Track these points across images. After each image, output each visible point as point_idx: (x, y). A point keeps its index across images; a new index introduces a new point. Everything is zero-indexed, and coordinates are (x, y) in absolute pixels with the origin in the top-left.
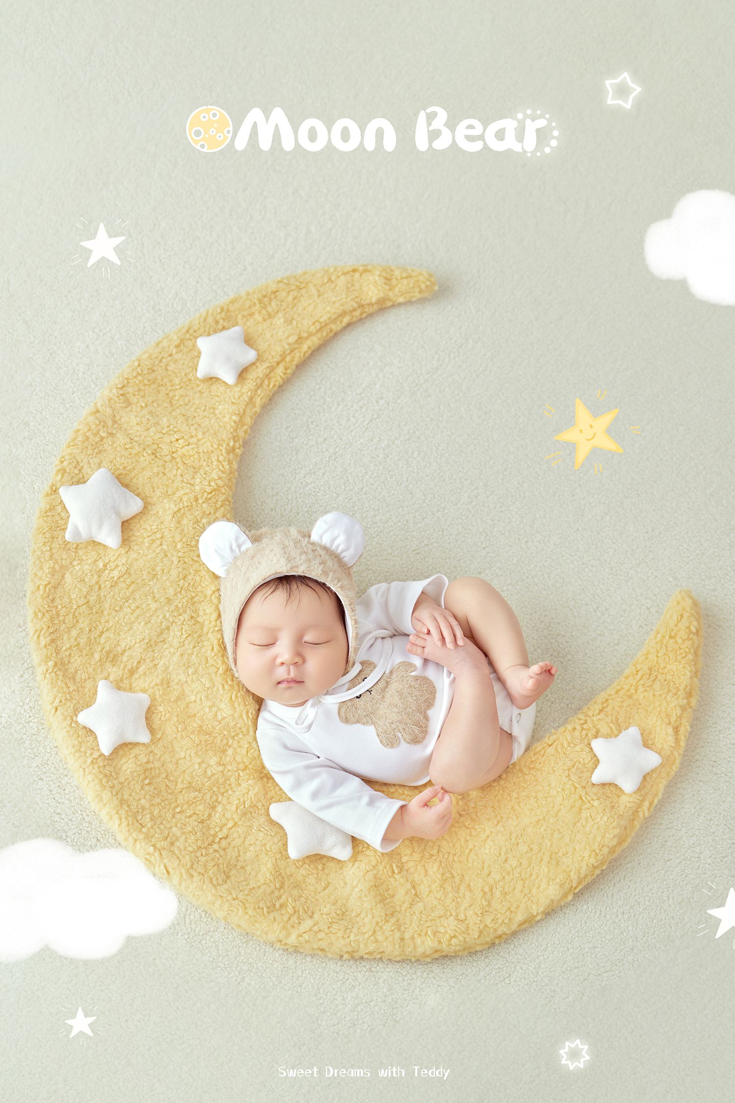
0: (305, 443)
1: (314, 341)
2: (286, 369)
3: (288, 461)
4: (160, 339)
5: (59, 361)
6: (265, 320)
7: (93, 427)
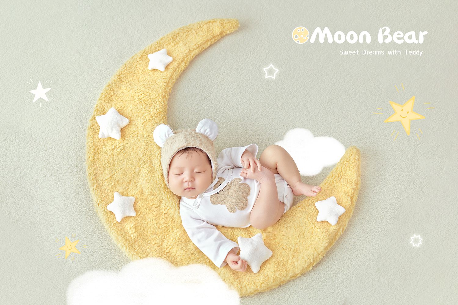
0: (195, 93)
1: (196, 52)
2: (186, 64)
3: (188, 100)
4: (133, 56)
5: (94, 67)
6: (175, 45)
7: (108, 91)
